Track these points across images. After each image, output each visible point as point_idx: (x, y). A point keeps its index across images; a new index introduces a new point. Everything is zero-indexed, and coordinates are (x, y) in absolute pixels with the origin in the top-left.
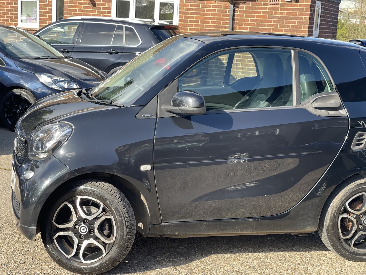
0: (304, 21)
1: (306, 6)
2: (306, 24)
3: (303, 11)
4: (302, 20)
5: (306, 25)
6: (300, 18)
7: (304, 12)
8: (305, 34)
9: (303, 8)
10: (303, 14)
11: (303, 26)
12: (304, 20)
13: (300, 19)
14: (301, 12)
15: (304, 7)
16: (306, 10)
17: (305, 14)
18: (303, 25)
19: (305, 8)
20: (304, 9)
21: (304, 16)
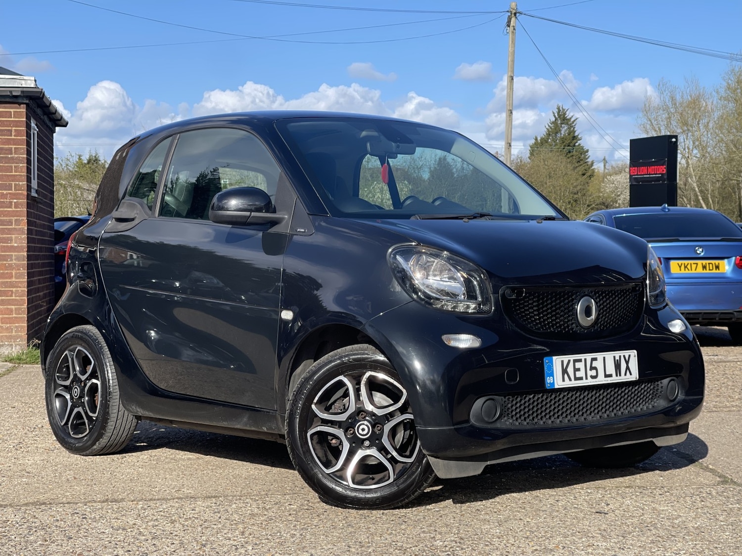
0: (16, 156)
1: (16, 124)
2: (21, 163)
3: (11, 136)
4: (12, 154)
5: (21, 165)
6: (6, 149)
7: (13, 137)
8: (21, 183)
9: (10, 128)
10: (12, 142)
11: (15, 166)
12: (15, 154)
13: (7, 152)
14: (6, 137)
15: (13, 126)
16: (18, 133)
17: (15, 142)
18: (13, 165)
19: (14, 128)
20: (13, 131)
21: (14, 145)
